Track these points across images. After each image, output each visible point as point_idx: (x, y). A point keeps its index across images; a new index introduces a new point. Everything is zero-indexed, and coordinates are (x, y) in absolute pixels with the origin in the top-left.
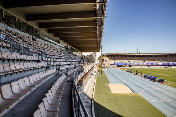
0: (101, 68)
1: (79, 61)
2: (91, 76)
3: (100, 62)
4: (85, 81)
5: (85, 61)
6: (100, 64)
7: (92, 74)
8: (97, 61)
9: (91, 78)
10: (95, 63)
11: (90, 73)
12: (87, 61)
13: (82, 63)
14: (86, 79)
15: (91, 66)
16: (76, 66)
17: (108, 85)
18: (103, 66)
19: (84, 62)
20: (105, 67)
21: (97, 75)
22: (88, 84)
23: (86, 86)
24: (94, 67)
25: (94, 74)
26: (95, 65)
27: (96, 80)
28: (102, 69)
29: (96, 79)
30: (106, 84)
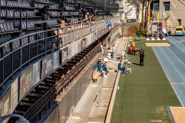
0: (142, 38)
1: (41, 6)
2: (96, 75)
3: (138, 11)
4: (64, 93)
5: (67, 8)
6: (140, 21)
7: (100, 66)
8: (126, 11)
9: (94, 81)
10: (116, 19)
11: (93, 62)
12: (77, 8)
13: (54, 14)
14: (69, 88)
15: (93, 28)
16: (24, 26)
17: (168, 112)
18: (152, 29)
19: (66, 14)
20: (161, 37)
21: (123, 69)
22: (78, 108)
23: (67, 114)
24: (113, 36)
25: (111, 64)
26: (117, 26)
27: (118, 91)
28: (148, 45)
29: (117, 87)
30: (162, 109)
